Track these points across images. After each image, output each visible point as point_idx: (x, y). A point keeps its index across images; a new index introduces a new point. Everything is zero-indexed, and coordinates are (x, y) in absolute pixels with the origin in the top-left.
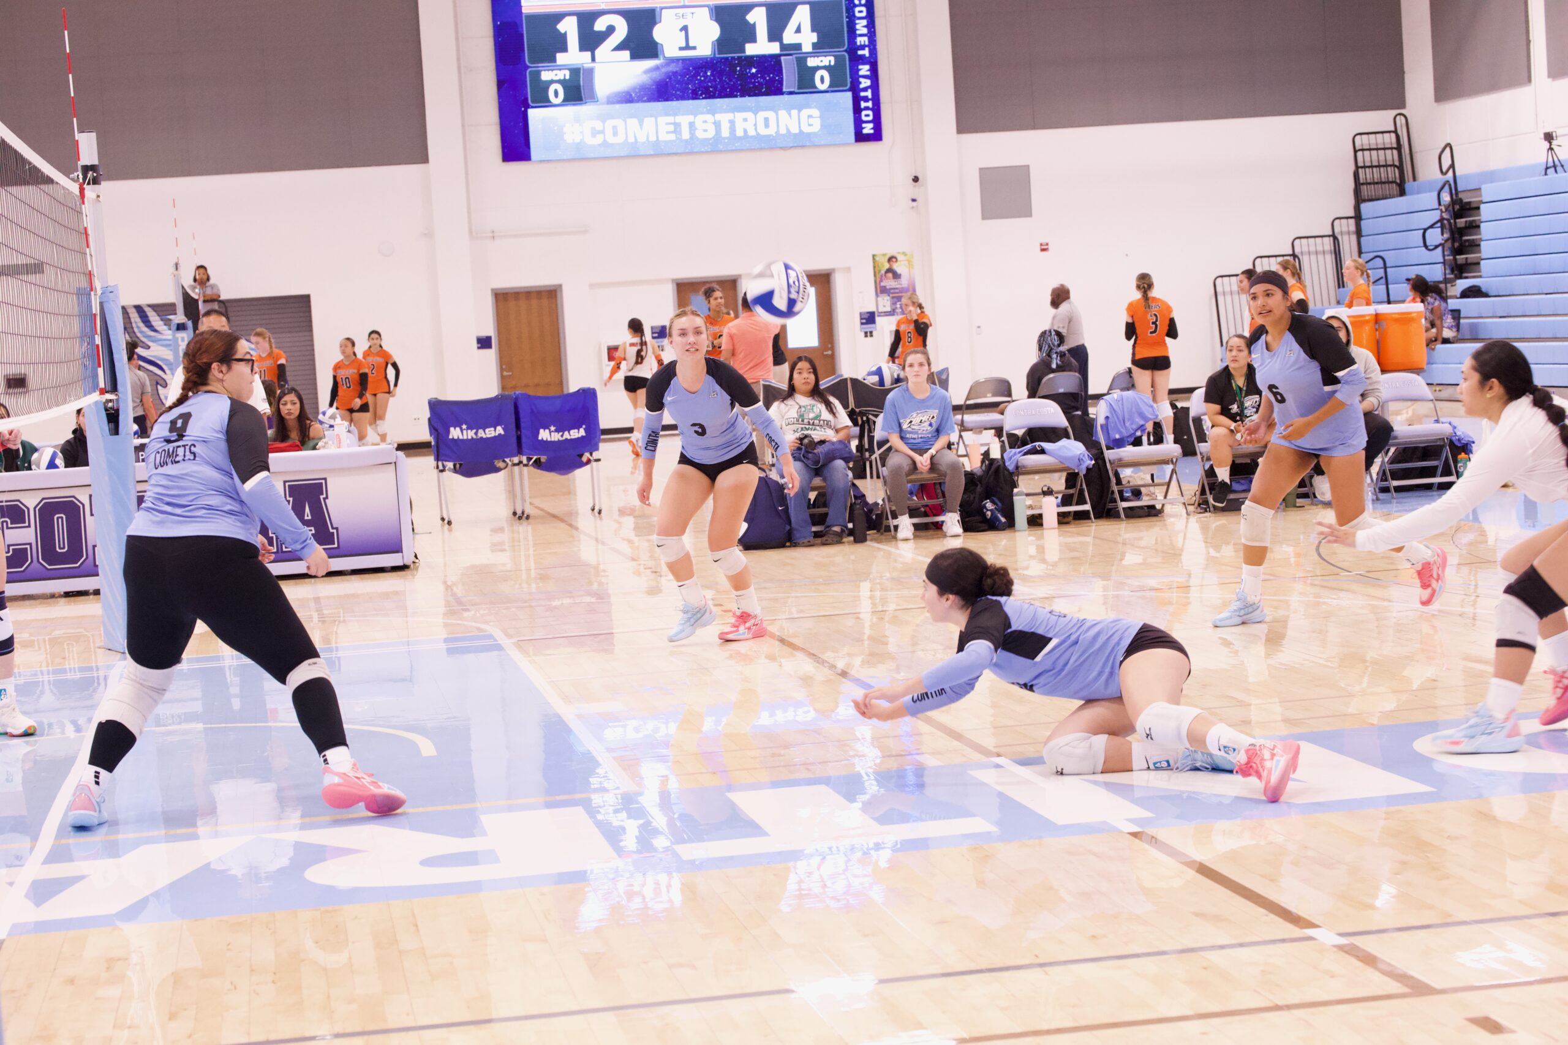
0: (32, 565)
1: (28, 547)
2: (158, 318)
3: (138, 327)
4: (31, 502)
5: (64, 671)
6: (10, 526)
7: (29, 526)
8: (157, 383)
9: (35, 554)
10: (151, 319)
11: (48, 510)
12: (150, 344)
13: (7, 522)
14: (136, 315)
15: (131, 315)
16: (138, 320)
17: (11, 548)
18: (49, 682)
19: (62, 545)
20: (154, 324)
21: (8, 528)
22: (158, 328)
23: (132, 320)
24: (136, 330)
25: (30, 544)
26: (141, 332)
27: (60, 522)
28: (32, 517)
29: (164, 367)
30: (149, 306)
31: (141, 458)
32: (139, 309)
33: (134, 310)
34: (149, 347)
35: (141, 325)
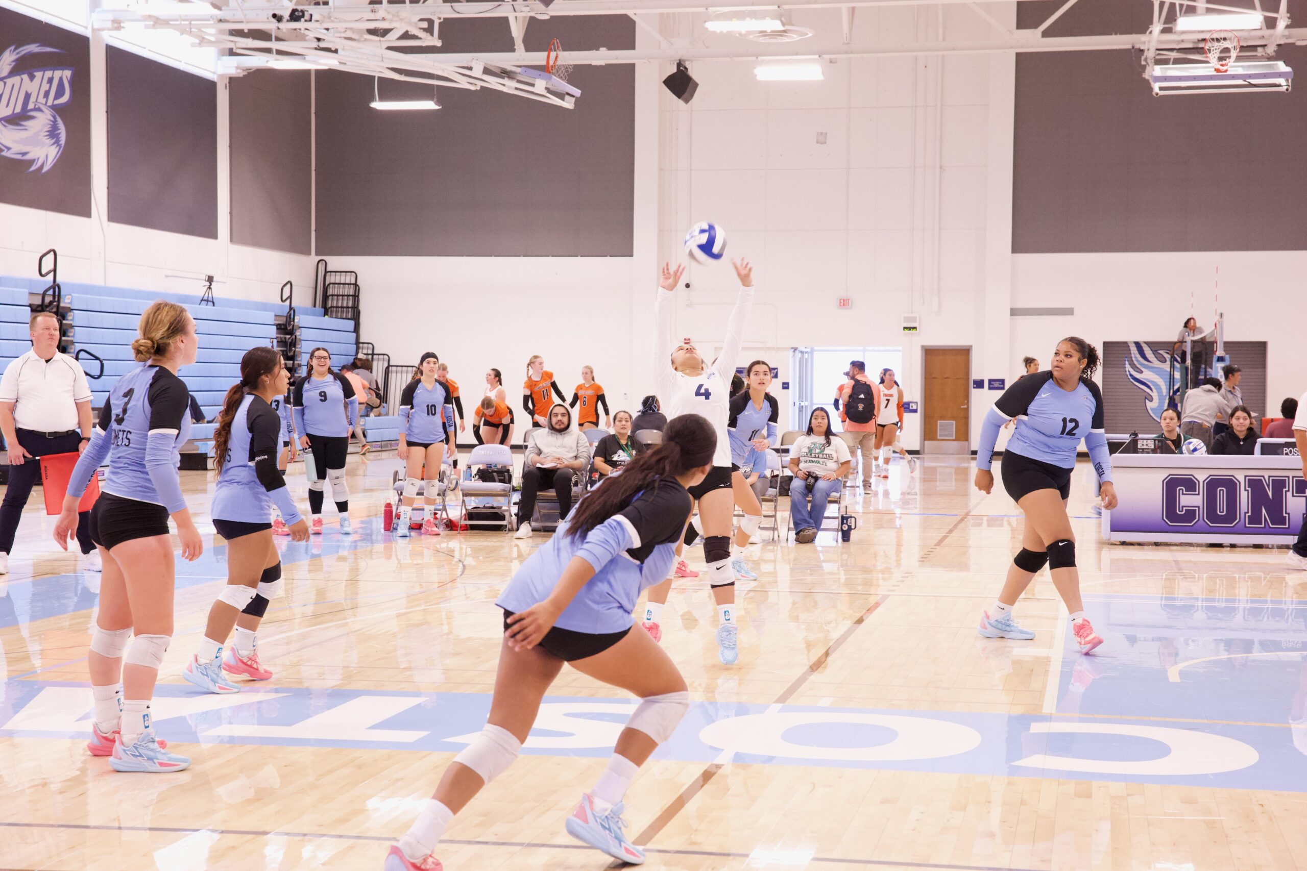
0: (1199, 522)
1: (1197, 509)
2: (1151, 352)
3: (1136, 357)
4: (1201, 477)
5: (1214, 600)
6: (1184, 492)
7: (1199, 494)
8: (1146, 398)
9: (1202, 516)
10: (1146, 352)
11: (1213, 484)
12: (1143, 369)
13: (1182, 490)
14: (1135, 349)
15: (1131, 348)
16: (1136, 352)
17: (1184, 508)
18: (1202, 606)
19: (1222, 509)
20: (1148, 356)
21: (1183, 494)
22: (1150, 359)
23: (1132, 352)
24: (1134, 359)
25: (1199, 507)
26: (1138, 361)
27: (1222, 493)
28: (1201, 488)
29: (1152, 387)
30: (1146, 343)
31: (1285, 452)
32: (1138, 344)
33: (1134, 345)
34: (1141, 372)
35: (1138, 356)
